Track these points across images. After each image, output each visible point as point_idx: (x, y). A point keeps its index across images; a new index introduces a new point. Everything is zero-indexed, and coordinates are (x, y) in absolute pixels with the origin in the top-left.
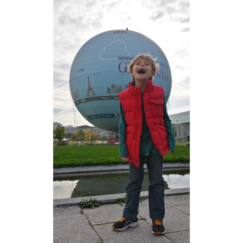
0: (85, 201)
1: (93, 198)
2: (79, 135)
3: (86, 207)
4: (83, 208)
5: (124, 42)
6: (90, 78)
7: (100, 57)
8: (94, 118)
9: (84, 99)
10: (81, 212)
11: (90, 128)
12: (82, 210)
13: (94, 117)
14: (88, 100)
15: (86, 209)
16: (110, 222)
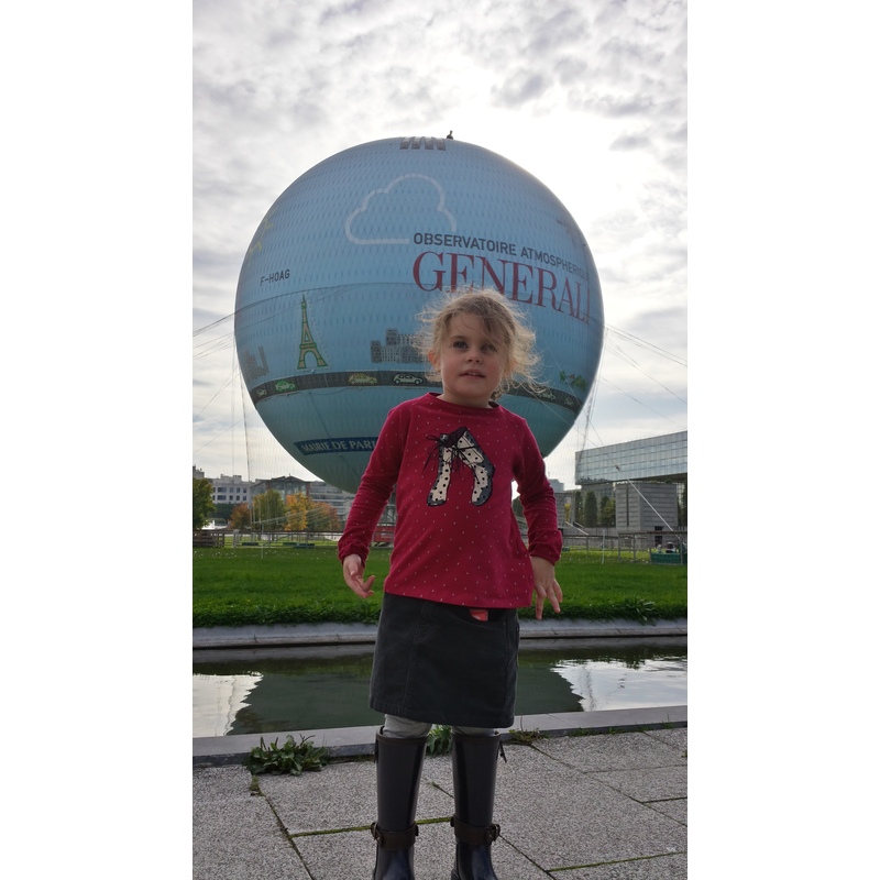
0: (268, 746)
1: (298, 737)
2: (264, 511)
3: (271, 771)
4: (259, 774)
5: (435, 183)
6: (308, 305)
7: (348, 231)
8: (320, 452)
9: (285, 380)
10: (250, 789)
11: (303, 487)
12: (255, 780)
13: (318, 447)
14: (300, 383)
15: (270, 778)
16: (355, 825)
